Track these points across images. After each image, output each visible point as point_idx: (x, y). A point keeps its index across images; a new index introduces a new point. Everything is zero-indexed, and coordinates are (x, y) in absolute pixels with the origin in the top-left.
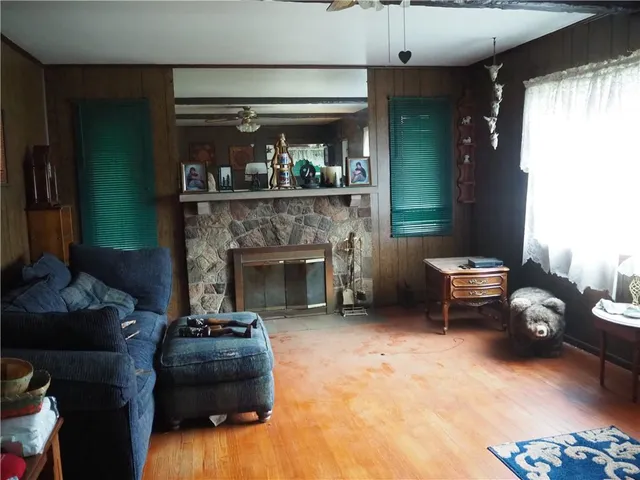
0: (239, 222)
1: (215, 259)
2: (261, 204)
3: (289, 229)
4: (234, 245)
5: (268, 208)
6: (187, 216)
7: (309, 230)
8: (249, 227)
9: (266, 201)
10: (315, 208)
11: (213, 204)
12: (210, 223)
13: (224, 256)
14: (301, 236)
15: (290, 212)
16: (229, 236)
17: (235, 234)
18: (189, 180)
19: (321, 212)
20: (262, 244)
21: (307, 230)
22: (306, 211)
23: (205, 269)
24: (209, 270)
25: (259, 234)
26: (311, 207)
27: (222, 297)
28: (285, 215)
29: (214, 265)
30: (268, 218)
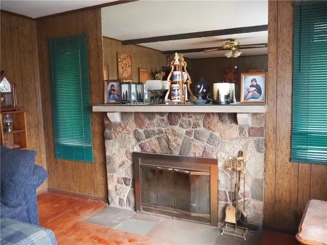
0: (141, 131)
1: (124, 158)
2: (158, 117)
3: (180, 141)
4: (137, 149)
5: (163, 120)
6: (106, 122)
7: (198, 143)
8: (148, 135)
9: (162, 114)
10: (204, 123)
11: (123, 114)
12: (121, 129)
13: (130, 157)
14: (190, 148)
15: (181, 126)
16: (133, 141)
17: (138, 140)
18: (110, 94)
19: (209, 128)
20: (158, 151)
21: (197, 144)
22: (196, 126)
23: (118, 165)
24: (120, 166)
25: (156, 142)
26: (201, 122)
27: (129, 188)
28: (177, 128)
29: (123, 163)
30: (163, 129)
